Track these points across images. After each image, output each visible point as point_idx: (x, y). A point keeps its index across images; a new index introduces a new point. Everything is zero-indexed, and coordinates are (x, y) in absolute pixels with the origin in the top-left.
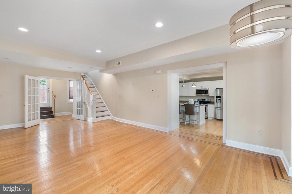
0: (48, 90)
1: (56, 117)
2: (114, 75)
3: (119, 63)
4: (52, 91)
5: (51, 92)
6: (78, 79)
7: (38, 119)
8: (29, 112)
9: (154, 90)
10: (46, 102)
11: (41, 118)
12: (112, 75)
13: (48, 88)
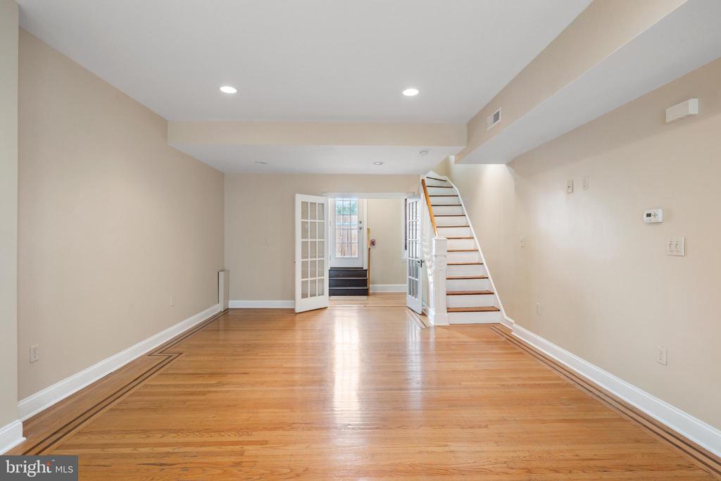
0: (361, 225)
1: (374, 294)
2: (507, 164)
3: (496, 117)
4: (368, 229)
5: (365, 230)
6: (414, 193)
7: (323, 294)
8: (302, 278)
9: (660, 213)
10: (357, 256)
11: (332, 293)
12: (504, 165)
13: (361, 222)
